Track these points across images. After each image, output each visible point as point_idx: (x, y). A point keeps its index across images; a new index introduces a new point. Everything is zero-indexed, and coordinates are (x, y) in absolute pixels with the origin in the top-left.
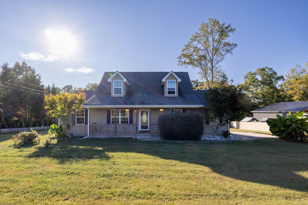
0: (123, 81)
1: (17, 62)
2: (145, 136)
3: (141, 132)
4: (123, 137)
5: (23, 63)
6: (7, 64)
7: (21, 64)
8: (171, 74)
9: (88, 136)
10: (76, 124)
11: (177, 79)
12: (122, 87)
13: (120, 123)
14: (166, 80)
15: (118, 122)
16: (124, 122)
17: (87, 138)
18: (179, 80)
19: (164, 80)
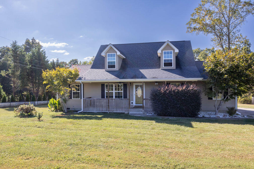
0: (116, 53)
1: (27, 39)
2: (137, 112)
3: (136, 107)
4: (116, 112)
5: (32, 40)
6: (16, 42)
7: (31, 41)
8: (168, 45)
9: (82, 111)
10: (72, 98)
11: (174, 50)
12: (115, 61)
13: (114, 97)
14: (162, 51)
15: (112, 97)
16: (119, 97)
17: (82, 112)
18: (177, 51)
19: (159, 52)
